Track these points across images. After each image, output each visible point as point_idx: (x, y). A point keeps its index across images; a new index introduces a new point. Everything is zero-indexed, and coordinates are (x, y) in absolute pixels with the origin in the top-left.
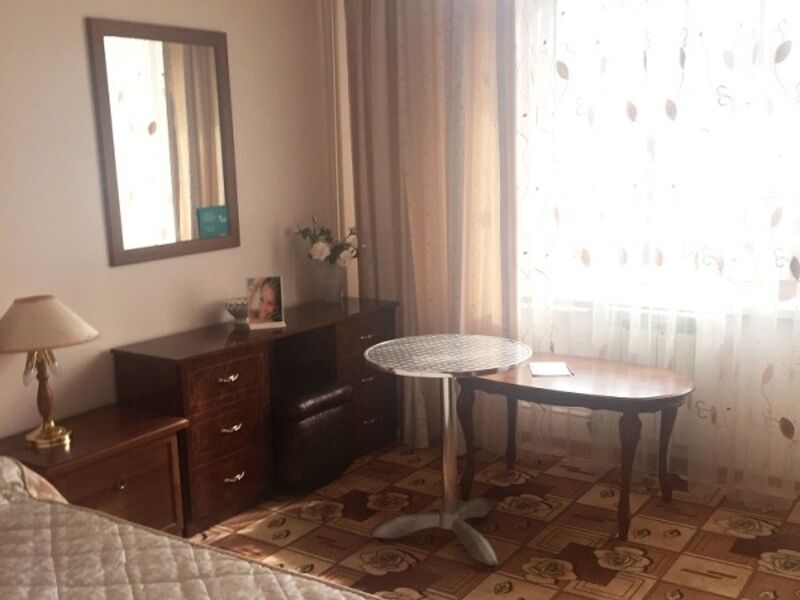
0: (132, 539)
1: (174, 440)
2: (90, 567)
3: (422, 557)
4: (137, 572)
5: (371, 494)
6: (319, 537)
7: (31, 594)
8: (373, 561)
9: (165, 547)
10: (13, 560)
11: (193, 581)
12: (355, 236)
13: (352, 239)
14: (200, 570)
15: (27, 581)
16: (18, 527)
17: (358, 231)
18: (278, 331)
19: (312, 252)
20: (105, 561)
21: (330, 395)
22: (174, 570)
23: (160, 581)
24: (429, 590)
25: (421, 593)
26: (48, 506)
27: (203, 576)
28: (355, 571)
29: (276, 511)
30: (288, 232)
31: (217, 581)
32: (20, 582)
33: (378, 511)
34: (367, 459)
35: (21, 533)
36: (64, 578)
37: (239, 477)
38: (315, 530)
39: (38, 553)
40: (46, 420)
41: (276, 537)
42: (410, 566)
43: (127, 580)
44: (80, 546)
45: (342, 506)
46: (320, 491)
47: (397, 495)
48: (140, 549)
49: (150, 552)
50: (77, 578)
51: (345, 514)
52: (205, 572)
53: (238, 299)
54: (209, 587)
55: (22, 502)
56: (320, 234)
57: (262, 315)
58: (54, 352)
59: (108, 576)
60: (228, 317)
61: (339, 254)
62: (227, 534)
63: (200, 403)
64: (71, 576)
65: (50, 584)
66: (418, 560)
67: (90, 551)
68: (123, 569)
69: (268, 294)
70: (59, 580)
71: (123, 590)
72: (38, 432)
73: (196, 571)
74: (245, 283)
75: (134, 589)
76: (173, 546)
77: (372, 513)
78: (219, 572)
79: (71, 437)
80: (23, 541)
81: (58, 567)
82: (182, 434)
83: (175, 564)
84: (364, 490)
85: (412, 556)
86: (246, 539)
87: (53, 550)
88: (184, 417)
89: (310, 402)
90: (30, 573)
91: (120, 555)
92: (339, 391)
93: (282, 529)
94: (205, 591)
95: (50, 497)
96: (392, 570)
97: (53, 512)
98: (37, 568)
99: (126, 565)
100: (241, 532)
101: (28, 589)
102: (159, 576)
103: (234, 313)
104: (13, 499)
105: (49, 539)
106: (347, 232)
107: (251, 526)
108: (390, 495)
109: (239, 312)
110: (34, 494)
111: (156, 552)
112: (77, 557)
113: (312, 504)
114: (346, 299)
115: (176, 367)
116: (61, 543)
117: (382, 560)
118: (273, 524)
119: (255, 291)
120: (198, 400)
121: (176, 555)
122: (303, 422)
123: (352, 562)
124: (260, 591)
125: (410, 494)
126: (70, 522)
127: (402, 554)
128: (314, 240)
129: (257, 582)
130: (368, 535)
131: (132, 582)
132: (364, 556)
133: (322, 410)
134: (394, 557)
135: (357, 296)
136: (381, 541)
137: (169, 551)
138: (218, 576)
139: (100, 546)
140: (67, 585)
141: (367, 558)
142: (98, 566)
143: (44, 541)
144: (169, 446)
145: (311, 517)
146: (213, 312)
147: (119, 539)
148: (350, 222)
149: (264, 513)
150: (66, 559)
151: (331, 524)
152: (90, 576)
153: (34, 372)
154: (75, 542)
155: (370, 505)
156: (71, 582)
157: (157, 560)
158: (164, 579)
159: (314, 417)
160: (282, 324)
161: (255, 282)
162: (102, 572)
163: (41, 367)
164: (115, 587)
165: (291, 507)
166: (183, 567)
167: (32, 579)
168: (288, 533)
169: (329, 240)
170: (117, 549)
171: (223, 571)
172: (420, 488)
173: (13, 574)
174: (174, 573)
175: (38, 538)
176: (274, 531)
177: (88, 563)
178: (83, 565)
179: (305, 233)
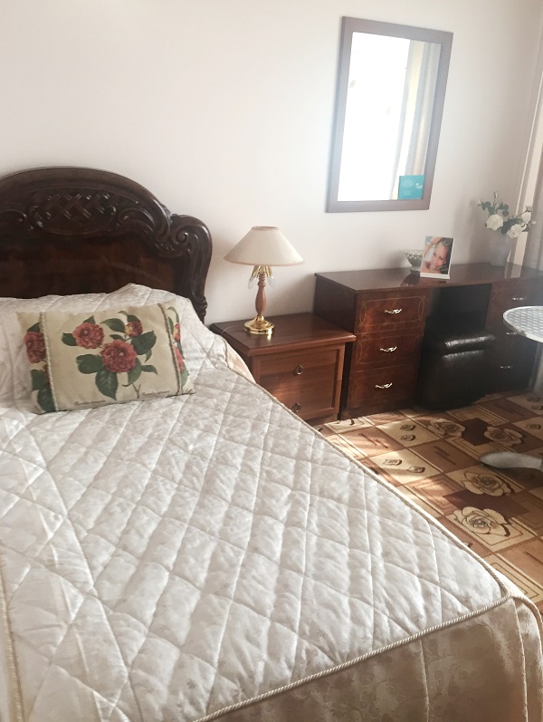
0: (277, 415)
1: (343, 349)
2: (243, 428)
3: (517, 490)
4: (271, 442)
5: (491, 425)
6: (437, 447)
7: (199, 436)
8: (474, 480)
9: (296, 430)
10: (200, 409)
11: (304, 462)
12: (530, 214)
13: (527, 216)
14: (313, 455)
15: (202, 426)
16: (212, 386)
17: (534, 210)
18: (443, 281)
19: (487, 222)
20: (254, 427)
21: (474, 340)
22: (296, 450)
23: (283, 454)
24: (513, 518)
25: (506, 519)
26: (237, 376)
27: (313, 461)
28: (457, 483)
29: (410, 418)
30: (472, 203)
31: (320, 468)
32: (197, 426)
33: (492, 441)
34: (497, 396)
35: (212, 391)
36: (224, 432)
37: (387, 386)
38: (436, 441)
39: (217, 409)
40: (259, 315)
41: (404, 438)
42: (504, 494)
43: (262, 446)
44: (243, 411)
45: (463, 429)
46: (449, 413)
47: (514, 432)
48: (279, 426)
49: (285, 430)
50: (231, 434)
51: (464, 435)
52: (315, 458)
53: (418, 251)
54: (314, 470)
55: (222, 369)
56: (498, 208)
57: (433, 266)
58: (273, 268)
59: (251, 439)
60: (407, 264)
61: (511, 226)
62: (369, 425)
63: (367, 326)
64: (228, 431)
65: (214, 434)
66: (513, 491)
67: (248, 417)
68: (263, 437)
69: (441, 250)
70: (220, 432)
71: (256, 453)
72: (252, 322)
73: (309, 456)
74: (424, 239)
75: (264, 454)
76: (302, 431)
77: (487, 441)
78: (325, 462)
79: (273, 330)
80: (211, 396)
81: (224, 422)
82: (349, 345)
83: (298, 444)
84: (487, 420)
85: (509, 486)
86: (381, 433)
87: (227, 409)
88: (353, 333)
89: (455, 342)
90: (206, 421)
91: (265, 426)
92: (483, 339)
93: (411, 433)
94: (310, 473)
95: (240, 370)
96: (487, 492)
97: (238, 382)
98: (211, 419)
99: (266, 435)
100: (379, 427)
101: (200, 432)
102: (284, 450)
103: (412, 261)
104: (217, 366)
105: (227, 400)
106: (524, 209)
107: (388, 423)
108: (507, 430)
109: (415, 262)
110: (232, 365)
111: (289, 432)
112: (238, 419)
113: (441, 420)
114: (511, 264)
115: (355, 296)
116: (233, 405)
117: (483, 482)
118: (404, 428)
119: (430, 247)
120: (366, 323)
121: (301, 438)
122: (446, 356)
123: (456, 476)
124: (348, 487)
125: (525, 434)
126: (244, 392)
127: (501, 482)
128: (492, 212)
129: (350, 478)
130: (477, 459)
131: (265, 449)
132: (467, 474)
133: (465, 351)
134: (494, 482)
135: (521, 264)
136: (487, 466)
137: (298, 433)
138: (323, 464)
139: (254, 416)
140: (224, 438)
141: (470, 476)
142: (248, 430)
143: (224, 401)
144: (338, 351)
145: (437, 431)
146: (398, 258)
147: (269, 413)
148: (529, 202)
149: (402, 417)
150: (231, 417)
151: (450, 440)
152: (240, 435)
153: (257, 280)
154: (242, 407)
155: (487, 434)
156: (227, 437)
157: (287, 437)
158: (286, 454)
159: (456, 355)
160: (447, 277)
161: (432, 240)
162: (249, 436)
163: (261, 277)
164: (252, 449)
165: (423, 418)
166: (302, 449)
167: (206, 426)
168: (414, 437)
169: (505, 214)
170: (265, 421)
171: (330, 462)
172: (534, 432)
173: (195, 418)
174: (295, 451)
175: (220, 398)
176: (404, 433)
177: (242, 425)
178: (239, 426)
179: (485, 205)
